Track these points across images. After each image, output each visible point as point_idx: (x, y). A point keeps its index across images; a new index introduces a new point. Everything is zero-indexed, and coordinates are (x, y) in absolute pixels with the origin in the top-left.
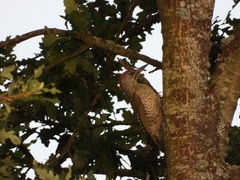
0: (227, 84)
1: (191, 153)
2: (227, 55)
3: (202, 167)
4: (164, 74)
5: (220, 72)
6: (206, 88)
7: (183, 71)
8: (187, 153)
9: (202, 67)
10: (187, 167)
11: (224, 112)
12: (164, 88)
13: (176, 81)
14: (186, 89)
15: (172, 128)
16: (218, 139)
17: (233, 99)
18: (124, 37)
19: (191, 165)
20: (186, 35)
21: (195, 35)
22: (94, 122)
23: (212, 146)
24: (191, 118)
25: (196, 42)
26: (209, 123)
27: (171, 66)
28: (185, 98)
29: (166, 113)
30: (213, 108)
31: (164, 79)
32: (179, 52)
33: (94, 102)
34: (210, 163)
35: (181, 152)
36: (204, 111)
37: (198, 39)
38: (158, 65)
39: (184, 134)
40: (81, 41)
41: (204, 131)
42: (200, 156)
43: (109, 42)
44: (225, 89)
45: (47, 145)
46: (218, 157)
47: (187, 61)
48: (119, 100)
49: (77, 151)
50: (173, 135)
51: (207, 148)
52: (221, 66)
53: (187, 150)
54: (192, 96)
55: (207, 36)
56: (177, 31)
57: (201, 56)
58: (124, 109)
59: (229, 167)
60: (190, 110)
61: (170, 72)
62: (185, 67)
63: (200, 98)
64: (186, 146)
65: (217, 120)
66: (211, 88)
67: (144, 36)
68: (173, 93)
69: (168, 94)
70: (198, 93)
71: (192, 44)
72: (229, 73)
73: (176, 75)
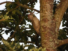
0: (58, 17)
1: (48, 37)
2: (58, 9)
3: (51, 40)
4: (40, 14)
5: (56, 14)
6: (52, 18)
7: (46, 13)
8: (47, 37)
9: (51, 12)
10: (47, 40)
11: (57, 25)
12: (40, 18)
13: (44, 16)
14: (46, 18)
15: (43, 30)
16: (56, 33)
17: (60, 21)
18: (29, 4)
19: (48, 40)
20: (46, 3)
21: (49, 3)
22: (21, 28)
23: (54, 35)
24: (48, 27)
25: (49, 5)
26: (53, 28)
27: (42, 12)
28: (46, 21)
29: (41, 25)
30: (54, 24)
31: (40, 16)
32: (44, 8)
33: (21, 22)
34: (53, 39)
35: (45, 36)
36: (52, 25)
37: (50, 4)
38: (38, 12)
39: (46, 31)
40: (17, 5)
41: (52, 30)
42: (50, 37)
43: (25, 5)
44: (58, 18)
45: (7, 34)
46: (56, 38)
47: (47, 11)
48: (28, 22)
49: (16, 36)
50: (43, 31)
51: (53, 35)
52: (56, 12)
53: (47, 36)
54: (48, 20)
55: (53, 3)
56: (44, 2)
57: (51, 9)
58: (29, 24)
59: (59, 41)
60: (48, 24)
61: (42, 14)
62: (46, 12)
63: (50, 21)
64: (47, 35)
65: (55, 27)
66: (54, 18)
67: (35, 4)
68: (43, 20)
69: (41, 20)
70: (50, 20)
71: (48, 6)
72: (59, 14)
73: (44, 15)
